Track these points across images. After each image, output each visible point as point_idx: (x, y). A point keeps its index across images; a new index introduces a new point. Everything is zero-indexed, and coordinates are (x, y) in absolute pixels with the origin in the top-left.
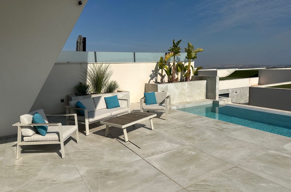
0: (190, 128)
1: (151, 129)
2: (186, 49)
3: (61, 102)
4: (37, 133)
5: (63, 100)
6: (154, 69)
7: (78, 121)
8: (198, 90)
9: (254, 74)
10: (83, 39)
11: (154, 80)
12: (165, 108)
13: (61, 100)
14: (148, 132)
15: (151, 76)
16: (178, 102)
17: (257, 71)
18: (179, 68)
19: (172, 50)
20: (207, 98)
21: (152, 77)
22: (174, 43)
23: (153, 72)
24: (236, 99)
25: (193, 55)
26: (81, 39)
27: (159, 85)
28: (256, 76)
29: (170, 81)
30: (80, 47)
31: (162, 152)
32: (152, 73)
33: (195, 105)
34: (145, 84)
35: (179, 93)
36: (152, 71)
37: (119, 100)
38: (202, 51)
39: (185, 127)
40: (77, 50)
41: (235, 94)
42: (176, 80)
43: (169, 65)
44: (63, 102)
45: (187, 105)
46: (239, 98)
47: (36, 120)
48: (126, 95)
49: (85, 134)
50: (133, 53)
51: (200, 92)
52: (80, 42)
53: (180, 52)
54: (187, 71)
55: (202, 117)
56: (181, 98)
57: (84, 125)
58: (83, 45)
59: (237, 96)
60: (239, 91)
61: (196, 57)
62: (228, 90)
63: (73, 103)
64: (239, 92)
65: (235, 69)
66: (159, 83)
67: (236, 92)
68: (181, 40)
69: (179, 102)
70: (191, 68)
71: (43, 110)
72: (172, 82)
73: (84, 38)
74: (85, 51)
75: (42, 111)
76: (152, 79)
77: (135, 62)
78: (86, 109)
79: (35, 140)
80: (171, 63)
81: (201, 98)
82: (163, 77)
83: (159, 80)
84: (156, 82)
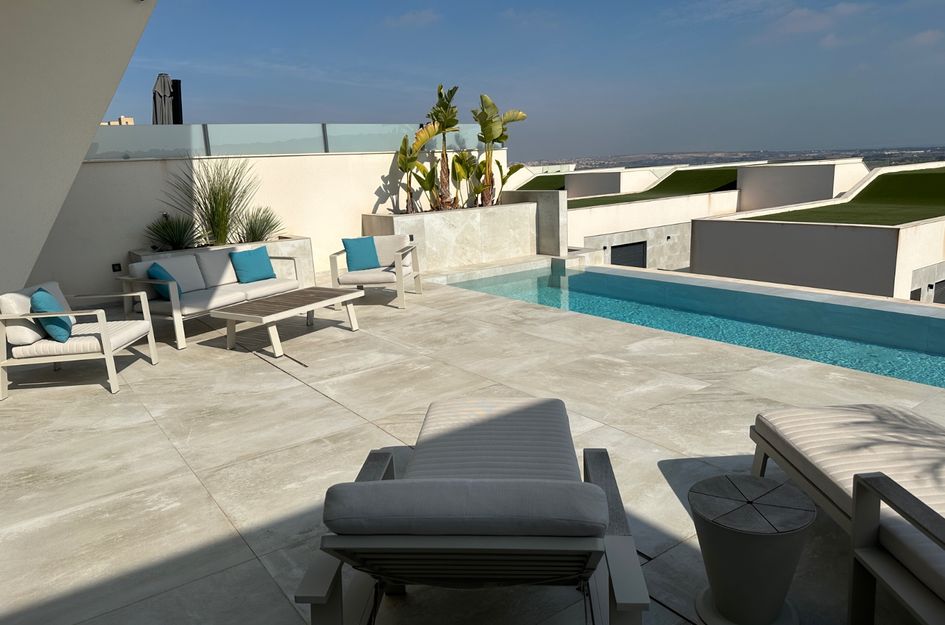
0: (448, 323)
1: (350, 329)
2: (474, 112)
3: (114, 270)
4: (47, 336)
5: (119, 265)
6: (387, 174)
7: (151, 313)
8: (514, 229)
9: (725, 181)
10: (171, 84)
11: (389, 204)
12: (395, 278)
13: (113, 266)
14: (341, 334)
15: (379, 192)
16: (454, 265)
17: (734, 171)
18: (459, 168)
19: (435, 116)
20: (538, 253)
21: (382, 196)
22: (440, 95)
23: (386, 183)
24: (670, 258)
25: (497, 130)
26: (167, 85)
27: (397, 219)
28: (731, 186)
29: (437, 206)
30: (166, 111)
31: (355, 370)
32: (381, 183)
33: (500, 272)
34: (363, 215)
35: (457, 240)
36: (383, 177)
37: (272, 260)
38: (523, 119)
39: (439, 320)
40: (156, 122)
41: (664, 241)
42: (454, 204)
43: (433, 160)
44: (120, 270)
45: (479, 272)
46: (678, 253)
47: (41, 305)
48: (300, 247)
49: (175, 346)
50: (320, 125)
51: (517, 236)
52: (162, 95)
53: (456, 122)
54: (483, 177)
55: (492, 298)
56: (465, 254)
57: (172, 325)
58: (172, 103)
59: (672, 248)
60: (678, 234)
61: (506, 137)
62: (643, 231)
63: (140, 268)
64: (678, 237)
65: (673, 167)
66: (402, 213)
67: (669, 238)
68: (456, 89)
69: (458, 265)
70: (495, 169)
71: (57, 284)
72: (441, 210)
73: (173, 81)
74: (181, 123)
75: (54, 286)
76: (382, 200)
77: (326, 150)
78: (172, 279)
79: (42, 353)
80: (436, 155)
81: (521, 254)
82: (413, 196)
83: (403, 206)
84: (396, 211)
